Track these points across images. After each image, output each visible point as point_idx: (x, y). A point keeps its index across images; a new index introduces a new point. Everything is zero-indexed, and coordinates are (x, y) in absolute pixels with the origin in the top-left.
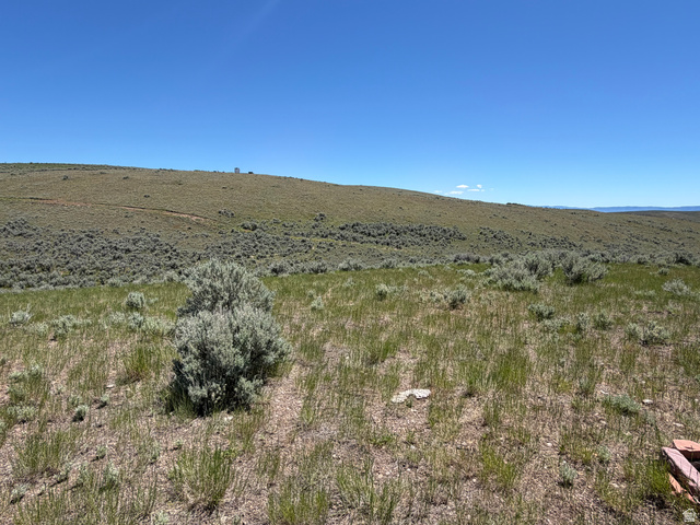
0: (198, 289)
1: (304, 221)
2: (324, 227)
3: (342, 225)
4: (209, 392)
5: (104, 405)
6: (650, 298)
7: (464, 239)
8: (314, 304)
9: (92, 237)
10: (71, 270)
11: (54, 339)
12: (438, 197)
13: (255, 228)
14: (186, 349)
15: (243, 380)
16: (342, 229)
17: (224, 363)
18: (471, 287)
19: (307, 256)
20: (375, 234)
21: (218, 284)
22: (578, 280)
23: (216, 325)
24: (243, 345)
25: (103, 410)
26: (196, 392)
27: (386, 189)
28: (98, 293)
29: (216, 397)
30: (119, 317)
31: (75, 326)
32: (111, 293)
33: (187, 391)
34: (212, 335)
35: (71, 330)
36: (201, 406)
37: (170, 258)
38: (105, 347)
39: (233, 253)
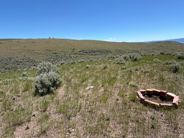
0: (40, 69)
1: (69, 50)
2: (75, 52)
3: (79, 51)
4: (44, 91)
5: (19, 96)
6: (150, 63)
7: (111, 52)
8: (70, 71)
9: (10, 59)
10: (6, 68)
11: (5, 84)
12: (104, 42)
13: (56, 53)
14: (37, 82)
15: (51, 88)
16: (80, 52)
17: (46, 84)
18: (110, 64)
19: (71, 60)
20: (89, 52)
21: (45, 68)
22: (135, 60)
23: (44, 76)
24: (51, 80)
25: (19, 97)
26: (40, 91)
27: (91, 40)
28: (14, 73)
29: (45, 92)
30: (21, 78)
31: (9, 81)
32: (18, 73)
33: (38, 91)
34: (43, 78)
35: (9, 82)
36: (42, 94)
37: (33, 63)
38: (18, 85)
39: (51, 60)
